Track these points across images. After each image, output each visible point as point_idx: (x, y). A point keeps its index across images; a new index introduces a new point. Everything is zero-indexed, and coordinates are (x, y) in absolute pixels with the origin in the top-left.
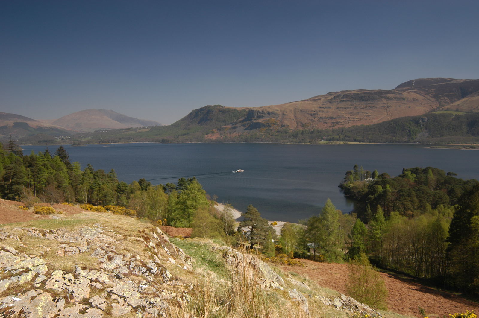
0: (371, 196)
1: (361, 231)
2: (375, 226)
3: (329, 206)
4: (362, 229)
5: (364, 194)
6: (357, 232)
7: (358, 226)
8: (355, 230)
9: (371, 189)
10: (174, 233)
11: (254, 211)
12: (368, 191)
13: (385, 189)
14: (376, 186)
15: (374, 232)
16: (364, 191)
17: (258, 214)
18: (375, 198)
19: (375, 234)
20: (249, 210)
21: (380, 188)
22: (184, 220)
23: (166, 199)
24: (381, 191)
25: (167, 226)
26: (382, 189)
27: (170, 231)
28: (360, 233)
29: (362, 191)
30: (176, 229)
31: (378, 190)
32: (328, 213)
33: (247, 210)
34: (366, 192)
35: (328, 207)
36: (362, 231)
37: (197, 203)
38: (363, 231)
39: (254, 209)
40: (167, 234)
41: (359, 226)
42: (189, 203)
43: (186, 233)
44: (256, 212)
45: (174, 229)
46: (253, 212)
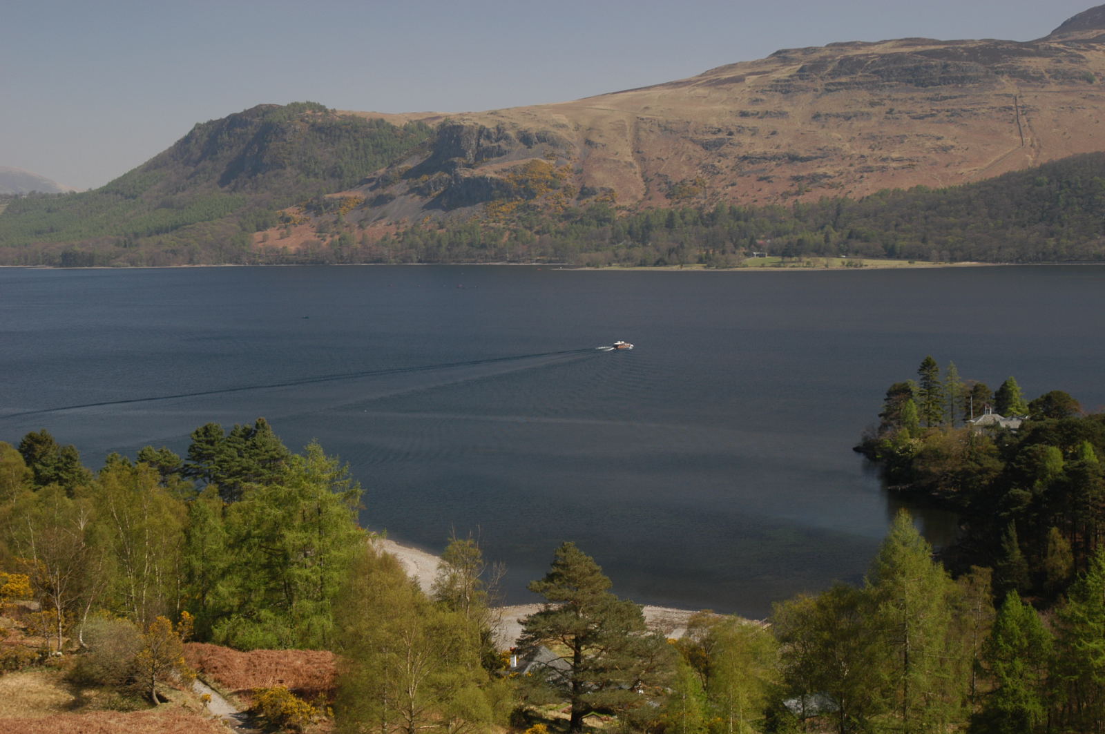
0: (1021, 492)
1: (1026, 644)
2: (1083, 622)
3: (904, 544)
4: (1029, 636)
5: (986, 482)
6: (1010, 648)
7: (1012, 625)
8: (1001, 640)
9: (1019, 462)
10: (242, 673)
11: (587, 570)
12: (1005, 470)
13: (1076, 463)
14: (1037, 447)
15: (1080, 644)
16: (986, 471)
17: (602, 582)
18: (1035, 497)
19: (1084, 653)
20: (564, 566)
21: (1055, 460)
22: (272, 615)
23: (177, 524)
24: (1060, 470)
25: (199, 645)
26: (1062, 463)
27: (219, 665)
28: (1020, 652)
29: (980, 472)
30: (244, 654)
31: (1049, 465)
32: (903, 574)
33: (555, 564)
34: (993, 474)
35: (901, 548)
36: (1030, 645)
37: (328, 541)
38: (1035, 643)
39: (582, 562)
40: (209, 677)
41: (1018, 622)
42: (291, 537)
43: (296, 671)
44: (593, 572)
45: (239, 658)
46: (583, 574)
